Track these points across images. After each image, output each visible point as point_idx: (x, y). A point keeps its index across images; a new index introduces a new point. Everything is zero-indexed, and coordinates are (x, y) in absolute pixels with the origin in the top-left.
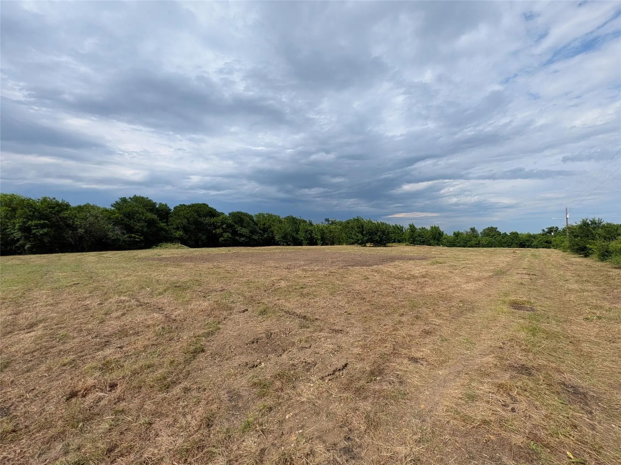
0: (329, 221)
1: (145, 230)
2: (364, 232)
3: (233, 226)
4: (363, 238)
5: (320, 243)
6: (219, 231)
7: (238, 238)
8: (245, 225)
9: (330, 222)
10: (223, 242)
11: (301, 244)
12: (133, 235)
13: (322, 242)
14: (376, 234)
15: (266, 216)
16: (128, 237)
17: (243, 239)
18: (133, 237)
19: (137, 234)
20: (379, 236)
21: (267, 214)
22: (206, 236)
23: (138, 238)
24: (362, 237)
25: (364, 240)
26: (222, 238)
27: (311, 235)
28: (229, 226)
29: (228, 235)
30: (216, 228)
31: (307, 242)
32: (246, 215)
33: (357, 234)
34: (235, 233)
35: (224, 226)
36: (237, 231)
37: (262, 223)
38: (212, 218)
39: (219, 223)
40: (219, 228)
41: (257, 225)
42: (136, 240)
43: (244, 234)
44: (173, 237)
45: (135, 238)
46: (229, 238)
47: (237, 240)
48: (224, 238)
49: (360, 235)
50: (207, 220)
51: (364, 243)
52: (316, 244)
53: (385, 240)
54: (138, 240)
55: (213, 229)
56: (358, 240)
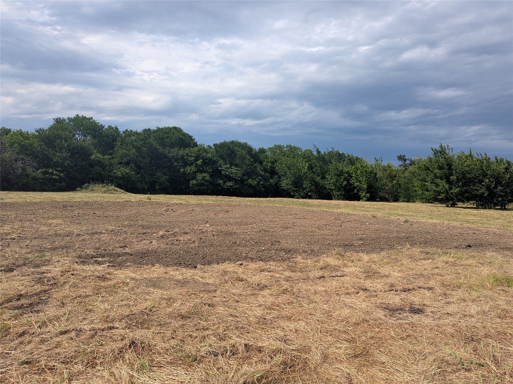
0: (405, 160)
1: (67, 163)
2: (451, 178)
3: (214, 163)
4: (451, 189)
5: (365, 196)
6: (189, 169)
7: (221, 182)
8: (238, 161)
9: (408, 162)
10: (196, 188)
11: (329, 197)
12: (50, 170)
13: (368, 195)
14: (481, 182)
15: (285, 149)
16: (41, 172)
17: (229, 184)
18: (50, 173)
19: (57, 169)
20: (488, 187)
21: (287, 146)
22: (167, 177)
23: (55, 174)
24: (447, 186)
25: (452, 193)
26: (194, 182)
27: (348, 181)
28: (208, 162)
29: (204, 177)
30: (186, 164)
31: (339, 193)
32: (244, 146)
33: (438, 181)
34: (217, 173)
35: (199, 162)
36: (221, 170)
37: (269, 160)
38: (182, 149)
39: (191, 156)
40: (191, 164)
41: (261, 163)
42: (54, 177)
43: (231, 175)
44: (112, 176)
45: (52, 174)
46: (206, 181)
47: (219, 185)
48: (197, 180)
49: (443, 184)
50: (175, 152)
51: (452, 199)
52: (357, 198)
53: (502, 196)
54: (56, 177)
55: (181, 166)
56: (439, 193)
